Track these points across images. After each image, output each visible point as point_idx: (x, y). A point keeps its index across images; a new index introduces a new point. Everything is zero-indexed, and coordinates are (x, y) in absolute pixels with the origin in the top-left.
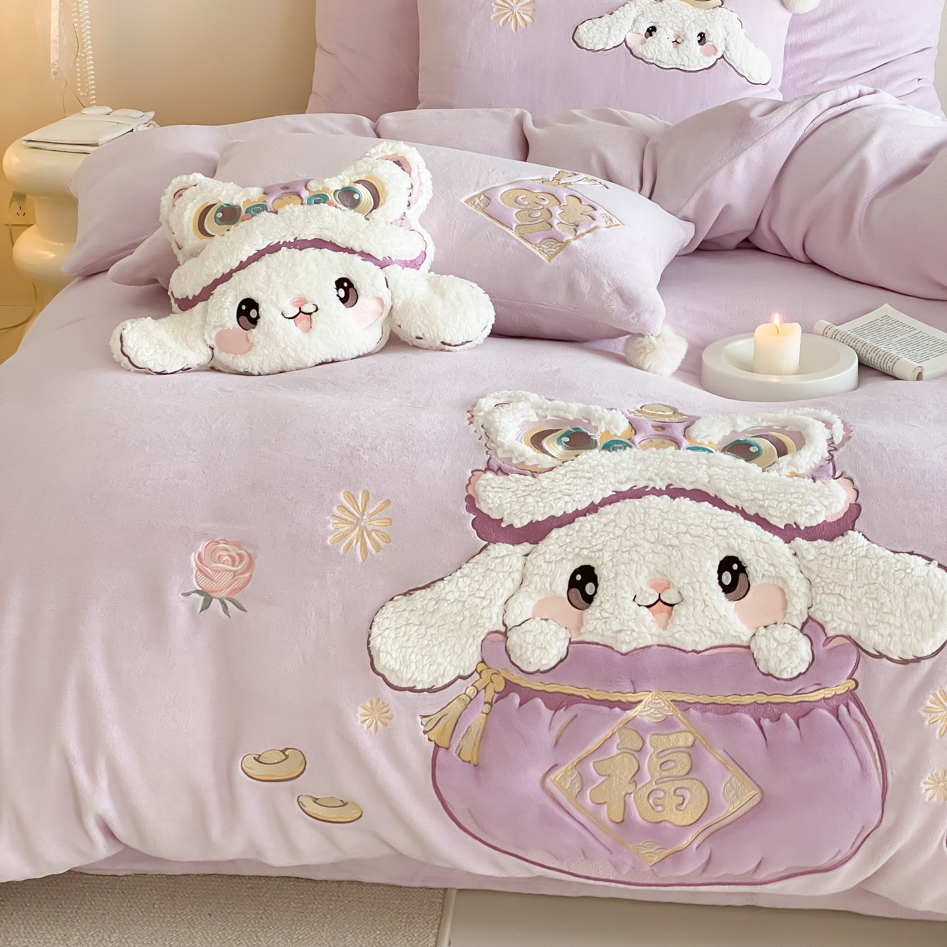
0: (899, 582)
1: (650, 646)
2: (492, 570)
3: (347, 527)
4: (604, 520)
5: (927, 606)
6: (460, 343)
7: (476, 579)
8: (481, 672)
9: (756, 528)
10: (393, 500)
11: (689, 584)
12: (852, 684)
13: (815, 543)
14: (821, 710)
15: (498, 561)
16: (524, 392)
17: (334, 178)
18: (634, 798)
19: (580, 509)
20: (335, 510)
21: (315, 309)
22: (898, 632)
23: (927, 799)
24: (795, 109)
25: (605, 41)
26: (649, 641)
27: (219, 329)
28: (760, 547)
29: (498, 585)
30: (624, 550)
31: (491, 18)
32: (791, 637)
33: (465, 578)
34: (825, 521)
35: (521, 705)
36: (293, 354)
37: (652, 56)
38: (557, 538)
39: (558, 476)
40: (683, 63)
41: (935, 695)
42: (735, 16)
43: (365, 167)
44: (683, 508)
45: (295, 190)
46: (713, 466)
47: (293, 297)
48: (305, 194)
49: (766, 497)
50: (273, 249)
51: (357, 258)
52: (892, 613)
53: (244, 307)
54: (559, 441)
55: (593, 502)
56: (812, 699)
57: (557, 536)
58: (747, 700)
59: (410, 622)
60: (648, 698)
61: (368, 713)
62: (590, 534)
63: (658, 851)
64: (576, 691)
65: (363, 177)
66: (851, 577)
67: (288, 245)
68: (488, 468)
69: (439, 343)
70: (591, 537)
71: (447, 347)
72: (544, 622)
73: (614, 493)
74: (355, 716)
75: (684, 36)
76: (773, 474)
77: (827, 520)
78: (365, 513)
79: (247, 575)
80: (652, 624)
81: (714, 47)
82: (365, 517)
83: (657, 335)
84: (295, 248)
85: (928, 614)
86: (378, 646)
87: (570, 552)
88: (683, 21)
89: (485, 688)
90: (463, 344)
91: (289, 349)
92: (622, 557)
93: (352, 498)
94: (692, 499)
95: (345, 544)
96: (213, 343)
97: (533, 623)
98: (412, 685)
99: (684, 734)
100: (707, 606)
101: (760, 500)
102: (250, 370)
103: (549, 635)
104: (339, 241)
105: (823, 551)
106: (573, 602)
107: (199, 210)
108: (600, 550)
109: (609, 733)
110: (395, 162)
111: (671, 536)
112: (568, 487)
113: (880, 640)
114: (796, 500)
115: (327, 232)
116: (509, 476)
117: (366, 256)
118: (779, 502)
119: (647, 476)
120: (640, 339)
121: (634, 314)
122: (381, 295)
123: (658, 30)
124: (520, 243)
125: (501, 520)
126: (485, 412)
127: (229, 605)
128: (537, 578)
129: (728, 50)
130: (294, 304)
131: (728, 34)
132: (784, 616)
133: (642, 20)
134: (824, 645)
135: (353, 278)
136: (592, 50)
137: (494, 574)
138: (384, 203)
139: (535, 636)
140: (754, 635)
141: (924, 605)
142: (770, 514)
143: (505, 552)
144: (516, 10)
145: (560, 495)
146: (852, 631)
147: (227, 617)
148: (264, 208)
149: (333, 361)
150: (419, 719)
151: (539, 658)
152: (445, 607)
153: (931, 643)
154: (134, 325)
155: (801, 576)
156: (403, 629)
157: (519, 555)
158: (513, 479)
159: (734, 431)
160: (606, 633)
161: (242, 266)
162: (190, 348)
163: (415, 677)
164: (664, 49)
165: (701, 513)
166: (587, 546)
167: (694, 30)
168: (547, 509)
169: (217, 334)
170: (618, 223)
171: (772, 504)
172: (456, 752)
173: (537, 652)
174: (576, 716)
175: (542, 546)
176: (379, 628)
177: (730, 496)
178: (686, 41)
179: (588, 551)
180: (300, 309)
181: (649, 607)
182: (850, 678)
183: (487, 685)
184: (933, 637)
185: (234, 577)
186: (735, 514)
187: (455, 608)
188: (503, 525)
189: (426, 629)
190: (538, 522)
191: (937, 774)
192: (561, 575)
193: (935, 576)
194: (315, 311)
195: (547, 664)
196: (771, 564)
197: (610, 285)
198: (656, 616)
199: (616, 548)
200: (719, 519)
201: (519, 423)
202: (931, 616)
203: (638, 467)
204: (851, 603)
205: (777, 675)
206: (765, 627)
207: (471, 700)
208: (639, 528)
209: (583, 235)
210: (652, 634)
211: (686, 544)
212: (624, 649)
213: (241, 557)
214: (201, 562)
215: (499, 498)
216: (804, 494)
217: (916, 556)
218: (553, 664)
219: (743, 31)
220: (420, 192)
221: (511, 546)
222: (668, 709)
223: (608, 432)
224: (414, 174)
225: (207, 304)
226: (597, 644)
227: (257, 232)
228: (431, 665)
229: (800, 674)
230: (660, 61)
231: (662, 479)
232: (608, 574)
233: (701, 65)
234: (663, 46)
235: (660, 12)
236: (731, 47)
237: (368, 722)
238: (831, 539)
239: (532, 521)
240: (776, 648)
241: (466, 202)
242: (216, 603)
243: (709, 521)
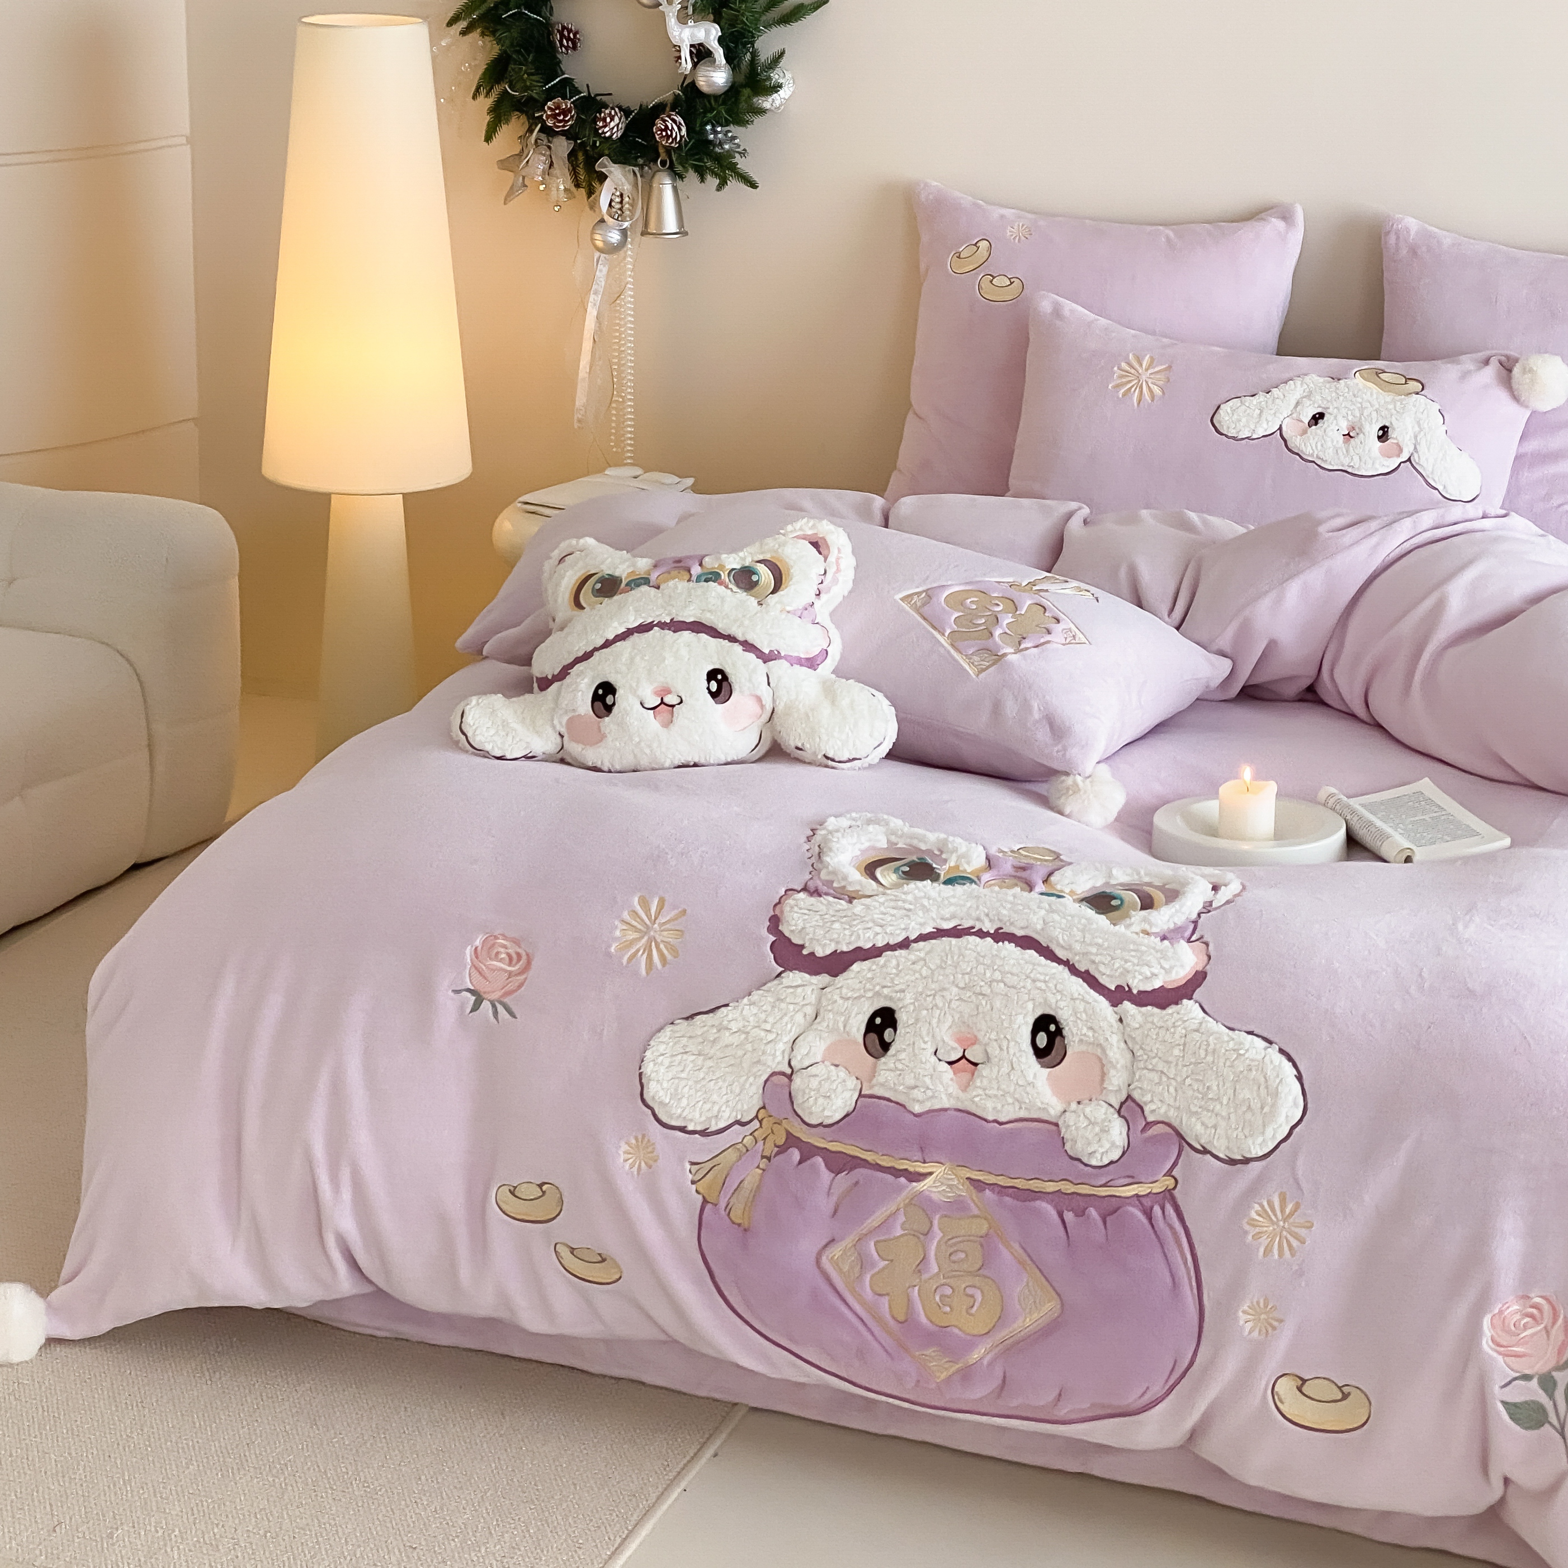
0: (1228, 1063)
1: (945, 1110)
2: (782, 1000)
3: (636, 935)
4: (912, 957)
5: (1259, 1095)
6: (845, 759)
7: (764, 1008)
8: (762, 1119)
9: (1081, 986)
10: (689, 911)
11: (996, 1040)
12: (1171, 1183)
13: (1144, 1009)
14: (1131, 1209)
15: (791, 990)
16: (885, 817)
17: (734, 555)
18: (919, 1290)
19: (892, 943)
20: (626, 916)
21: (679, 701)
22: (1223, 1124)
23: (1246, 1333)
24: (1378, 527)
25: (1253, 427)
26: (946, 1103)
27: (570, 715)
28: (1081, 1006)
29: (786, 1019)
30: (929, 993)
31: (1110, 387)
32: (1104, 1116)
33: (752, 1007)
34: (1163, 986)
35: (800, 1162)
36: (648, 751)
37: (1311, 452)
38: (859, 972)
39: (875, 903)
40: (1352, 464)
41: (1262, 1206)
42: (1436, 407)
43: (772, 545)
44: (1004, 953)
45: (686, 565)
46: (1053, 911)
47: (656, 685)
48: (696, 570)
49: (1101, 951)
50: (644, 628)
51: (738, 648)
52: (1218, 1099)
53: (600, 692)
54: (896, 870)
55: (908, 937)
56: (1123, 1195)
57: (858, 969)
58: (1051, 1187)
59: (687, 1050)
60: (938, 1170)
61: (632, 1151)
62: (894, 971)
63: (946, 1366)
64: (860, 1153)
65: (768, 557)
66: (1176, 1052)
67: (662, 625)
68: (805, 889)
69: (820, 757)
70: (894, 974)
71: (830, 763)
72: (833, 1067)
73: (935, 930)
74: (617, 1152)
75: (1360, 429)
76: (1120, 928)
77: (1165, 986)
78: (657, 921)
79: (522, 977)
80: (950, 1083)
81: (1400, 446)
82: (656, 926)
83: (1087, 775)
84: (669, 629)
85: (1259, 1105)
86: (649, 1074)
87: (870, 990)
88: (1362, 409)
89: (765, 1139)
90: (850, 761)
91: (643, 744)
92: (925, 1000)
93: (644, 903)
94: (1017, 945)
95: (629, 954)
96: (563, 731)
97: (820, 1066)
98: (683, 1125)
99: (978, 1220)
100: (1013, 1068)
101: (1091, 954)
102: (599, 765)
103: (836, 1083)
104: (721, 627)
105: (1150, 1019)
106: (869, 1049)
107: (579, 578)
108: (903, 991)
109: (893, 1208)
110: (811, 543)
111: (982, 984)
112: (881, 916)
113: (1203, 1131)
114: (1132, 959)
115: (708, 615)
116: (822, 899)
117: (748, 646)
118: (1112, 959)
119: (974, 915)
120: (1064, 778)
121: (1060, 747)
122: (759, 693)
123: (1325, 418)
124: (949, 652)
125: (802, 947)
126: (827, 830)
127: (500, 1008)
128: (831, 1016)
129: (1417, 452)
130: (656, 693)
131: (1420, 432)
132: (1102, 1091)
133: (1307, 402)
134: (1143, 1130)
135: (728, 670)
136: (1234, 438)
137: (783, 1005)
138: (786, 587)
139: (820, 1083)
140: (1065, 1111)
141: (1255, 1095)
142: (1100, 972)
143: (799, 982)
144: (1144, 377)
145: (870, 925)
146: (1172, 1116)
147: (496, 1022)
148: (646, 581)
149: (695, 765)
150: (688, 1166)
151: (821, 1108)
152: (727, 1038)
153: (1260, 1139)
154: (480, 701)
155: (1123, 1045)
156: (679, 1057)
157: (814, 987)
158: (825, 902)
159: (1107, 884)
160: (897, 1087)
161: (607, 644)
162: (537, 732)
163: (684, 1114)
164: (1329, 444)
165: (1022, 962)
166: (889, 984)
167: (1374, 421)
168: (853, 938)
169: (568, 720)
170: (1084, 640)
171: (1104, 960)
172: (725, 1210)
173: (821, 1101)
174: (857, 1183)
175: (840, 979)
176: (653, 1053)
177: (1062, 947)
178: (1361, 435)
179: (889, 990)
180: (662, 699)
181: (950, 1063)
182: (1169, 1173)
183: (767, 1137)
184: (1263, 1133)
185: (509, 978)
186: (1061, 967)
187: (736, 1039)
188: (805, 952)
189: (704, 1060)
190: (842, 953)
191: (1258, 1303)
192: (858, 1014)
193: (1272, 1062)
194: (679, 704)
195: (831, 1117)
196: (1091, 1028)
197: (1040, 709)
198: (959, 1075)
199: (920, 989)
200: (1040, 969)
201: (863, 847)
202: (1262, 1108)
203: (969, 904)
204: (1173, 1083)
205: (1085, 1160)
206: (1079, 1103)
207: (747, 1150)
208: (948, 971)
209: (1027, 649)
210: (950, 1095)
211: (997, 994)
212: (917, 1109)
213: (519, 955)
214: (477, 957)
215: (804, 920)
216: (1143, 953)
217: (1255, 1037)
218: (838, 1116)
219: (1444, 428)
220: (835, 581)
221: (807, 976)
222: (961, 1187)
223: (957, 867)
224: (832, 558)
225: (562, 685)
226: (889, 1100)
227: (631, 608)
228: (705, 1102)
229: (1112, 1163)
230: (1322, 459)
231: (991, 921)
232: (908, 1019)
233: (1377, 469)
234: (1328, 439)
235: (1334, 394)
236: (1422, 448)
237: (631, 1161)
238: (1163, 1007)
239: (836, 951)
240: (1086, 1127)
241: (902, 599)
242: (486, 1005)
243: (1029, 971)
